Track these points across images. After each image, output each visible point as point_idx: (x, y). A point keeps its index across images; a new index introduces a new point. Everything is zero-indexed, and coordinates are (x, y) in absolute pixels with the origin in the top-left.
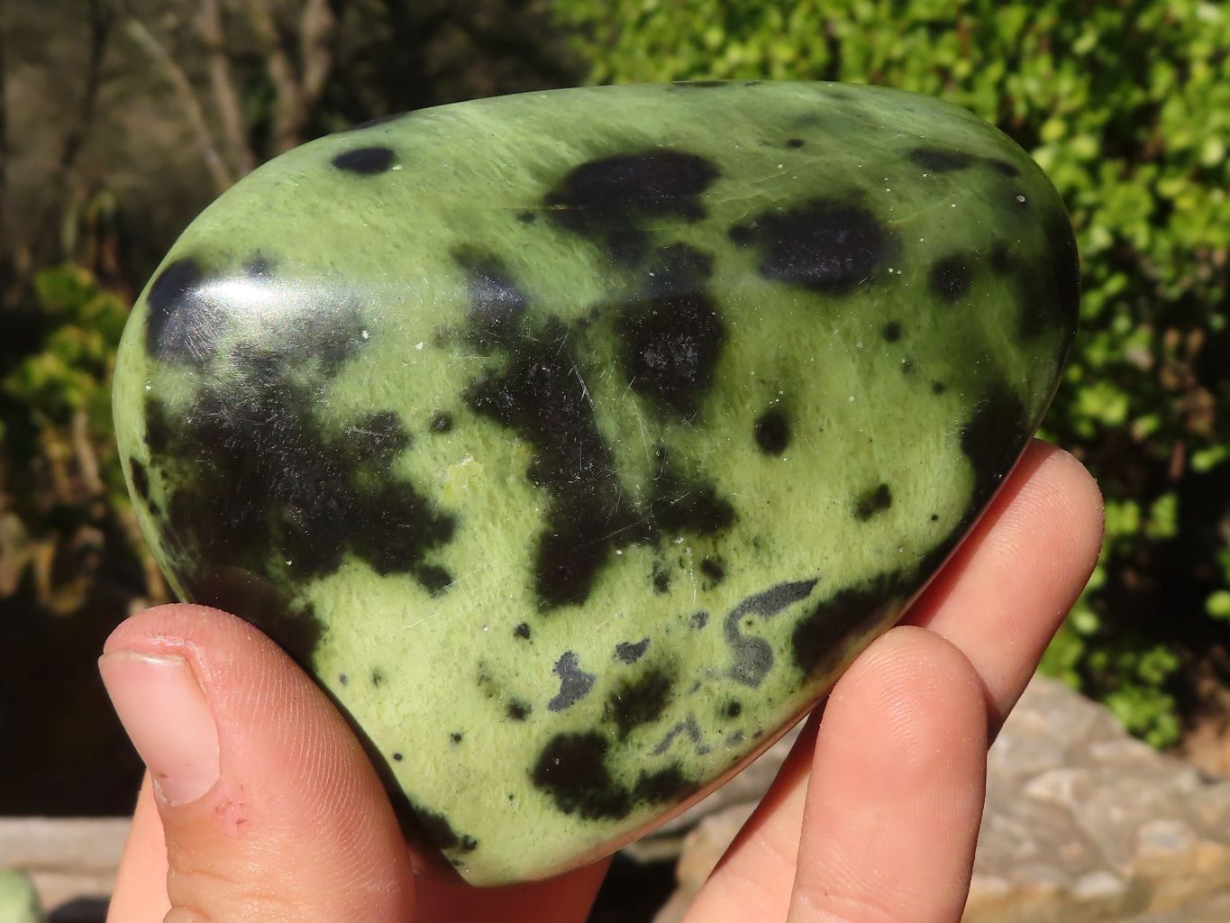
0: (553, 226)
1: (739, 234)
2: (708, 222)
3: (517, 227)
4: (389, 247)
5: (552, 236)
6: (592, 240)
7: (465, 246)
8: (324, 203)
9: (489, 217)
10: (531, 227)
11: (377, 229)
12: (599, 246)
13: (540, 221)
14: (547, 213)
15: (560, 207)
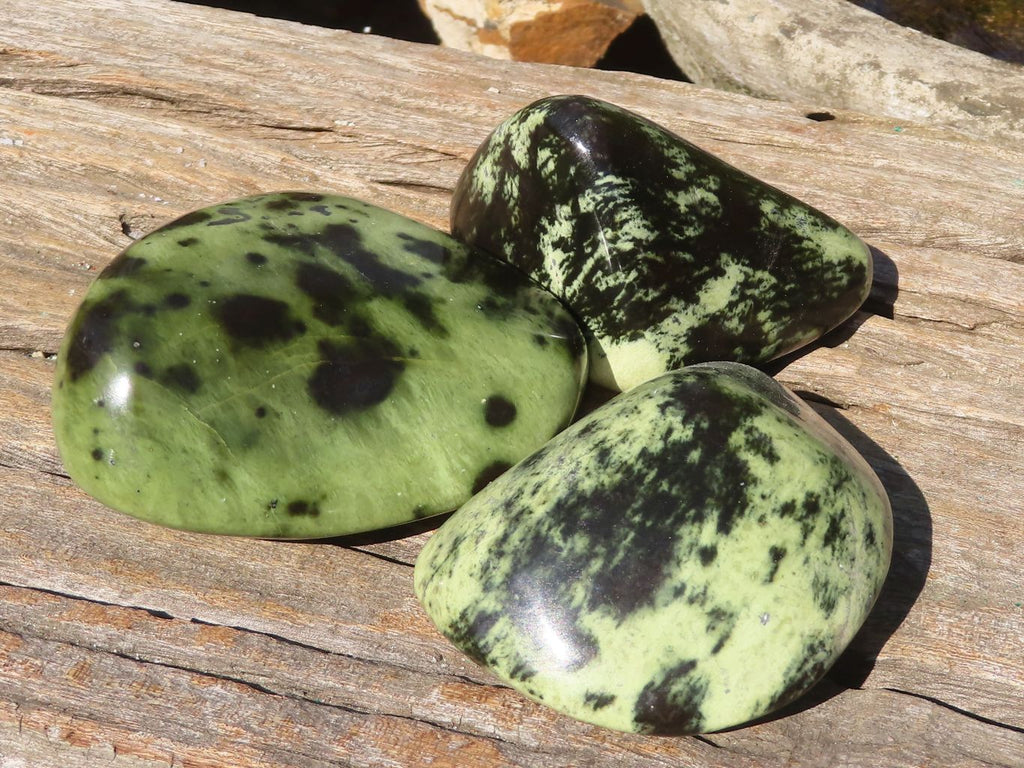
0: (400, 345)
1: (301, 328)
2: (318, 338)
3: (418, 347)
4: (480, 341)
5: (399, 338)
6: (379, 333)
7: (443, 338)
8: (516, 373)
9: (432, 355)
10: (411, 345)
11: (490, 354)
12: (374, 330)
13: (406, 350)
14: (403, 356)
15: (396, 359)
